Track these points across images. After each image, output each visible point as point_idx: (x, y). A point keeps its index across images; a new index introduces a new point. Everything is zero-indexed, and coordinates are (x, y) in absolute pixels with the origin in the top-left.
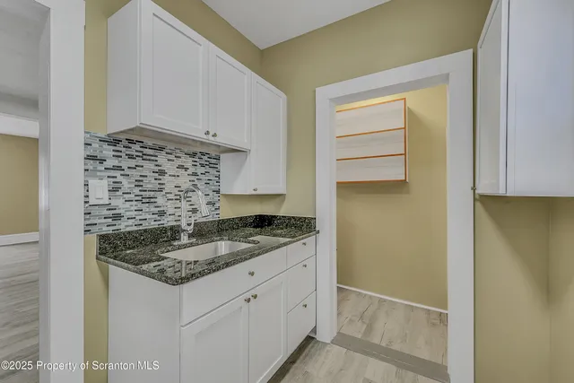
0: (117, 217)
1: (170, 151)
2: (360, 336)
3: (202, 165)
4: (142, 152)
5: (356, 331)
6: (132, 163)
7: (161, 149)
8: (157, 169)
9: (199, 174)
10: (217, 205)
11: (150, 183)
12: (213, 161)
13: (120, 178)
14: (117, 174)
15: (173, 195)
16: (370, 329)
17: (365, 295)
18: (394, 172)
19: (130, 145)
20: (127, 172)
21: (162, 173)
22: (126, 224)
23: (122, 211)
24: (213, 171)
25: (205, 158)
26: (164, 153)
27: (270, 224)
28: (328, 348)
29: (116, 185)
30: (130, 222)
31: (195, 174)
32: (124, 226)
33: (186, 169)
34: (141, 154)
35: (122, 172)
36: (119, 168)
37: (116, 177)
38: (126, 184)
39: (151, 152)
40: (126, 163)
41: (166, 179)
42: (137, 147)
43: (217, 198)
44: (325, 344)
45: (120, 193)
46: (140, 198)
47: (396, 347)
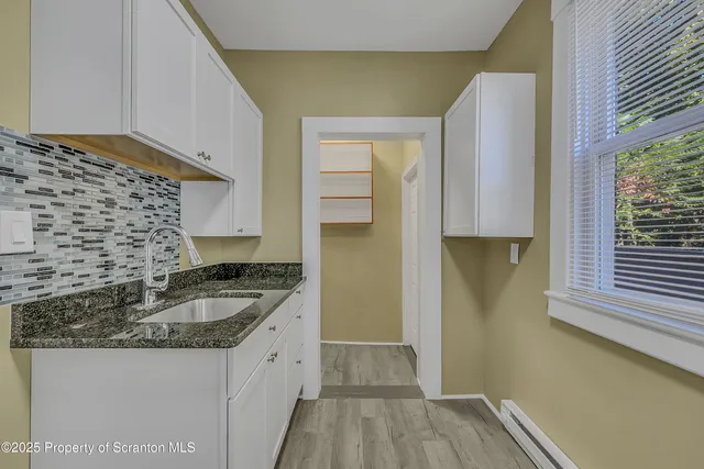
0: (46, 274)
1: (120, 172)
2: (340, 384)
3: (160, 195)
4: (83, 169)
5: (337, 380)
6: (69, 185)
7: (109, 167)
8: (103, 196)
9: (156, 207)
10: (176, 252)
11: (94, 218)
12: (173, 190)
13: (50, 210)
14: (45, 201)
15: (124, 237)
16: (347, 375)
17: (331, 345)
18: (361, 215)
19: (67, 156)
20: (62, 199)
21: (110, 203)
22: (60, 284)
23: (53, 264)
24: (172, 205)
25: (163, 184)
26: (112, 173)
27: (238, 275)
28: (318, 404)
29: (45, 221)
30: (66, 281)
31: (151, 207)
32: (58, 288)
33: (141, 199)
34: (80, 172)
35: (54, 200)
36: (48, 192)
37: (44, 207)
38: (60, 219)
39: (95, 170)
40: (59, 185)
41: (116, 213)
42: (75, 160)
43: (176, 242)
44: (315, 401)
45: (50, 233)
46: (79, 242)
47: (375, 383)
